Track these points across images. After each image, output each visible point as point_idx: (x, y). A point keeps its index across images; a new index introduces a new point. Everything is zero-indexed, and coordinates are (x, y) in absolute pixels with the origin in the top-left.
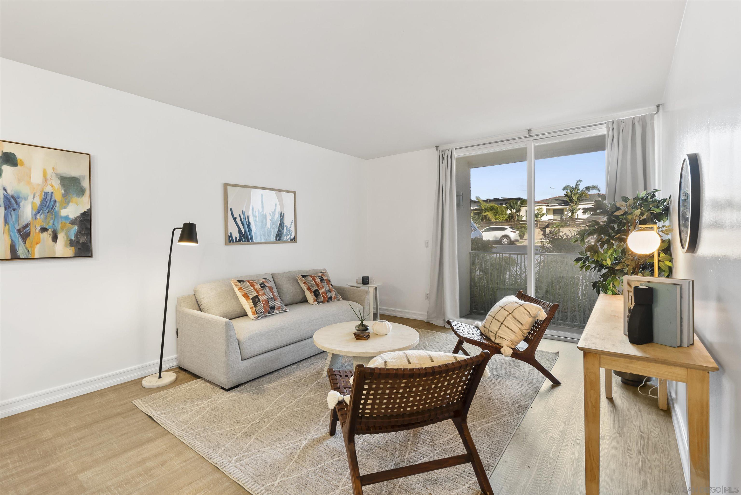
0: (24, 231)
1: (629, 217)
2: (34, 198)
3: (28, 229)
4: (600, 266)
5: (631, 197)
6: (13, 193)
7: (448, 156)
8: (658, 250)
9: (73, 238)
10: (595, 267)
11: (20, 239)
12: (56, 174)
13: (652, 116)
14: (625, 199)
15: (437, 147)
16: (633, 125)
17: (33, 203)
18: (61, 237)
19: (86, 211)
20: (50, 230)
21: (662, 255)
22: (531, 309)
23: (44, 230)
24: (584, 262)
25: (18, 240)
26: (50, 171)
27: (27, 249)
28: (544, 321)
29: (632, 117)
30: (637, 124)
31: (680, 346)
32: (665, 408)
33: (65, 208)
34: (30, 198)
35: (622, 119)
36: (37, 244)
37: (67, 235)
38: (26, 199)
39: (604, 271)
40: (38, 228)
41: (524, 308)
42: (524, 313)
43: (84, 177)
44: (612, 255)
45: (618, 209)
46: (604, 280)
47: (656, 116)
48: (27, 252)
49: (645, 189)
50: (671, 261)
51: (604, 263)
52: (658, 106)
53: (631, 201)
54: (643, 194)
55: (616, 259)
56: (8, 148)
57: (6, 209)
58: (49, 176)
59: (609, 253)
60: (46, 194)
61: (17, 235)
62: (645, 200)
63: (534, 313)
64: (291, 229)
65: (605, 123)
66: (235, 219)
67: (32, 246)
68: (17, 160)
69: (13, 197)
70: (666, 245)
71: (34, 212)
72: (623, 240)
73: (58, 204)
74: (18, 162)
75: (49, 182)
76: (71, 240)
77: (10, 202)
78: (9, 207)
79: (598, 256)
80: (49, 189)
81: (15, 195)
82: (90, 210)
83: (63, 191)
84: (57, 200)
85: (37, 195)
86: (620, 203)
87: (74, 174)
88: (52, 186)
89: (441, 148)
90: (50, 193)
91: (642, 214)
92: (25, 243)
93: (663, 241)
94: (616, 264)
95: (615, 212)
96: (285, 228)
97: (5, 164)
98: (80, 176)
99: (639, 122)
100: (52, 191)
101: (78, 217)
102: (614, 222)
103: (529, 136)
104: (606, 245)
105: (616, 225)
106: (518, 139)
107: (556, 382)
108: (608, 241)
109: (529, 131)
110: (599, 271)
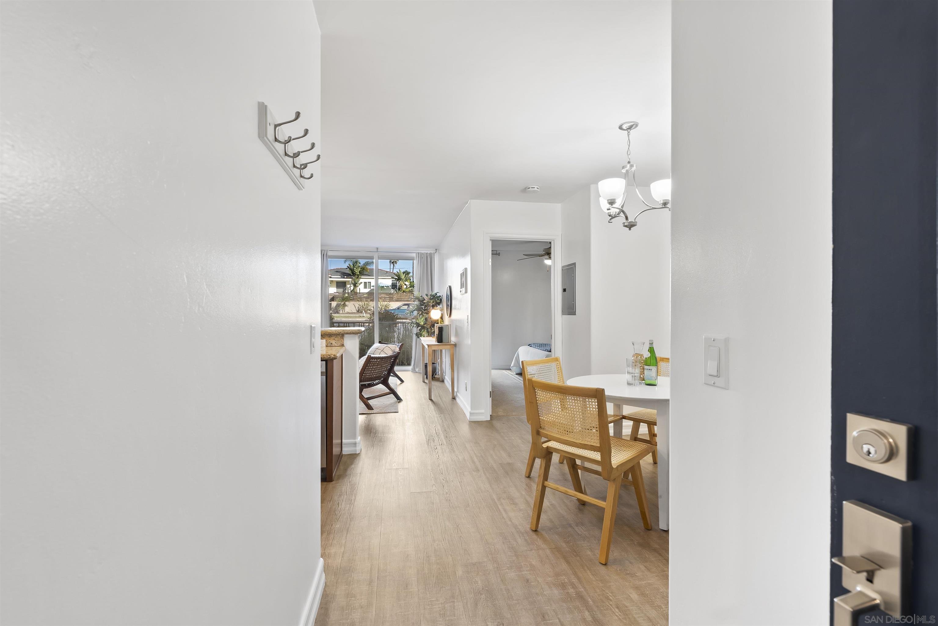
1: (429, 304)
5: (428, 295)
8: (440, 317)
10: (416, 326)
13: (434, 253)
14: (426, 296)
16: (427, 256)
22: (392, 348)
24: (411, 324)
28: (398, 353)
29: (426, 252)
30: (428, 256)
32: (442, 378)
35: (422, 252)
39: (420, 328)
41: (389, 347)
44: (423, 320)
45: (425, 300)
46: (420, 332)
47: (435, 254)
49: (433, 291)
51: (420, 324)
52: (436, 250)
53: (428, 297)
54: (432, 293)
62: (434, 296)
63: (394, 349)
65: (415, 253)
70: (442, 315)
72: (428, 313)
79: (418, 321)
91: (433, 302)
94: (425, 324)
102: (423, 305)
103: (377, 252)
104: (421, 316)
105: (423, 307)
106: (371, 252)
107: (402, 381)
108: (422, 314)
109: (377, 248)
110: (417, 328)
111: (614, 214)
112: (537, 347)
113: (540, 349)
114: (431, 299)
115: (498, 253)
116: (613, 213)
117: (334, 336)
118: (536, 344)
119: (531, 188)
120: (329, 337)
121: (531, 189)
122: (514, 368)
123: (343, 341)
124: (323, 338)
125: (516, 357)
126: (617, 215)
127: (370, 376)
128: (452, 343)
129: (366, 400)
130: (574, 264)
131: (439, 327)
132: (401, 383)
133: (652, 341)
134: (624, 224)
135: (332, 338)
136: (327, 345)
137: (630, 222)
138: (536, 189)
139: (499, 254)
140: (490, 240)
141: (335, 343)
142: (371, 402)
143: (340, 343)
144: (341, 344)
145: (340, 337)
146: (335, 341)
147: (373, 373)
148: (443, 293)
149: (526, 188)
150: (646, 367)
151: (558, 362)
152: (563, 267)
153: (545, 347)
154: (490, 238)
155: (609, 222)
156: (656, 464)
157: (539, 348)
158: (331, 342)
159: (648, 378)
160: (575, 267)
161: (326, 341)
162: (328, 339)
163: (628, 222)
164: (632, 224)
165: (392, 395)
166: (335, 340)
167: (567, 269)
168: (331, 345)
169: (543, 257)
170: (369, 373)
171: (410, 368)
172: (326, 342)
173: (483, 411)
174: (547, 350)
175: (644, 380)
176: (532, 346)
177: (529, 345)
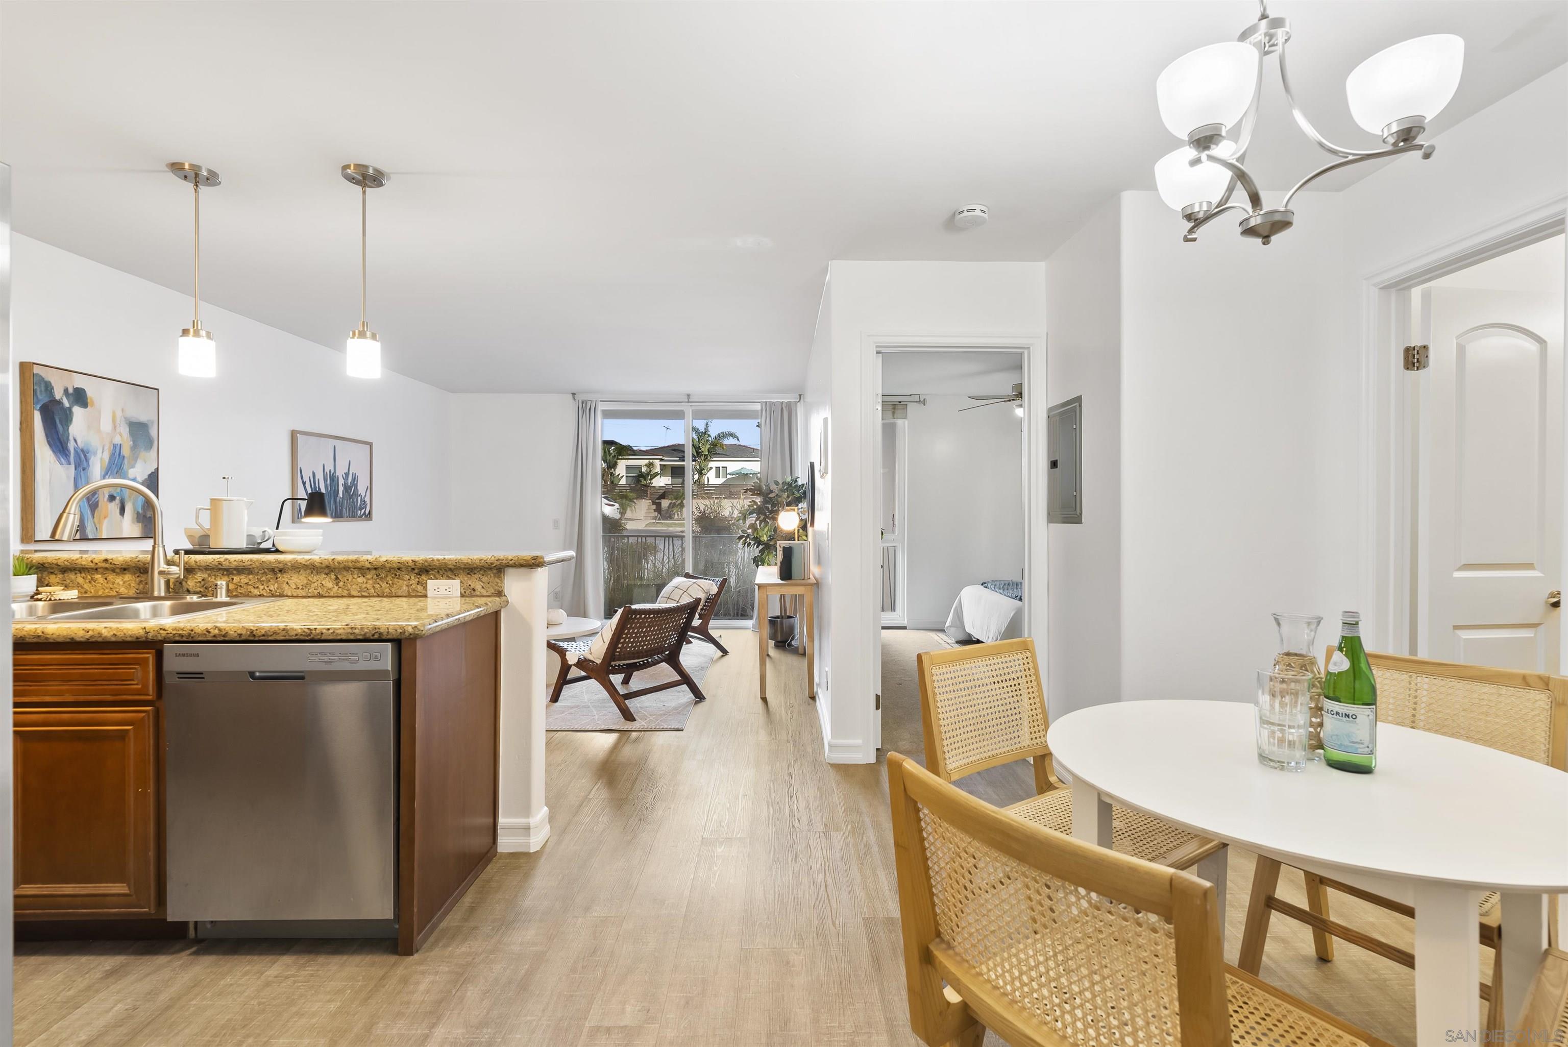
0: (93, 499)
1: (780, 499)
2: (103, 452)
3: (96, 496)
4: (758, 542)
5: (781, 483)
6: (83, 445)
7: (590, 409)
8: (798, 527)
9: (140, 511)
10: (754, 544)
11: (89, 511)
12: (125, 418)
13: (796, 403)
14: (777, 483)
15: (574, 394)
16: (782, 409)
17: (101, 459)
18: (129, 508)
19: (153, 471)
20: (118, 498)
21: (801, 531)
22: (704, 586)
23: (112, 498)
25: (88, 512)
26: (119, 414)
27: (95, 525)
28: (715, 595)
29: (781, 401)
30: (784, 408)
31: (804, 579)
32: (802, 653)
33: (133, 467)
34: (99, 452)
35: (773, 401)
36: (105, 518)
37: (134, 505)
38: (95, 454)
39: (761, 547)
40: (107, 496)
41: (699, 584)
42: (698, 590)
43: (153, 422)
44: (767, 532)
45: (771, 492)
46: (762, 555)
47: (798, 404)
48: (95, 529)
49: (791, 475)
50: (807, 536)
51: (762, 539)
52: (800, 395)
53: (781, 486)
54: (789, 479)
55: (770, 536)
56: (79, 382)
57: (76, 469)
58: (118, 421)
59: (766, 530)
60: (115, 446)
61: (86, 504)
62: (790, 485)
63: (706, 587)
64: (366, 499)
65: (759, 402)
66: (304, 483)
67: (100, 522)
68: (87, 399)
69: (82, 451)
70: (803, 523)
71: (103, 473)
72: (774, 519)
73: (126, 461)
74: (89, 401)
75: (118, 431)
76: (138, 513)
77: (80, 459)
78: (79, 465)
79: (757, 534)
80: (117, 440)
81: (85, 449)
82: (157, 469)
83: (132, 443)
84: (125, 455)
85: (106, 448)
86: (773, 487)
87: (143, 418)
88: (121, 435)
89: (580, 397)
90: (119, 445)
91: (788, 497)
92: (94, 517)
93: (802, 520)
94: (770, 540)
95: (769, 494)
96: (359, 498)
97: (75, 405)
98: (148, 421)
99: (786, 407)
100: (120, 442)
101: (146, 479)
102: (768, 503)
103: (688, 401)
104: (763, 524)
105: (769, 506)
106: (676, 402)
107: (725, 652)
108: (764, 520)
109: (689, 396)
110: (757, 547)
111: (1205, 208)
112: (999, 589)
113: (1005, 595)
114: (783, 491)
115: (922, 399)
116: (1201, 204)
117: (478, 571)
118: (998, 583)
119: (965, 211)
120: (468, 574)
121: (965, 213)
122: (953, 629)
123: (499, 585)
124: (454, 577)
125: (956, 607)
126: (1217, 210)
127: (635, 647)
128: (813, 580)
129: (620, 699)
130: (1079, 399)
131: (784, 547)
132: (723, 656)
133: (1353, 617)
134: (1248, 224)
135: (476, 576)
136: (463, 592)
137: (1266, 213)
138: (978, 213)
139: (924, 402)
140: (878, 353)
141: (483, 587)
142: (632, 704)
143: (493, 587)
144: (495, 590)
145: (492, 575)
146: (482, 584)
147: (640, 642)
148: (803, 480)
149: (954, 214)
150: (1329, 705)
151: (1029, 654)
152: (1050, 410)
153: (1015, 590)
154: (877, 347)
155: (1186, 240)
156: (1329, 964)
157: (1001, 591)
158: (472, 586)
159: (1341, 745)
160: (1080, 406)
161: (461, 582)
162: (466, 579)
163: (1262, 212)
164: (1277, 217)
165: (685, 687)
166: (482, 582)
167: (1061, 414)
168: (472, 592)
169: (1012, 402)
170: (632, 643)
171: (749, 623)
172: (461, 587)
173: (859, 741)
174: (1019, 597)
175: (1323, 748)
176: (989, 586)
177: (982, 585)
